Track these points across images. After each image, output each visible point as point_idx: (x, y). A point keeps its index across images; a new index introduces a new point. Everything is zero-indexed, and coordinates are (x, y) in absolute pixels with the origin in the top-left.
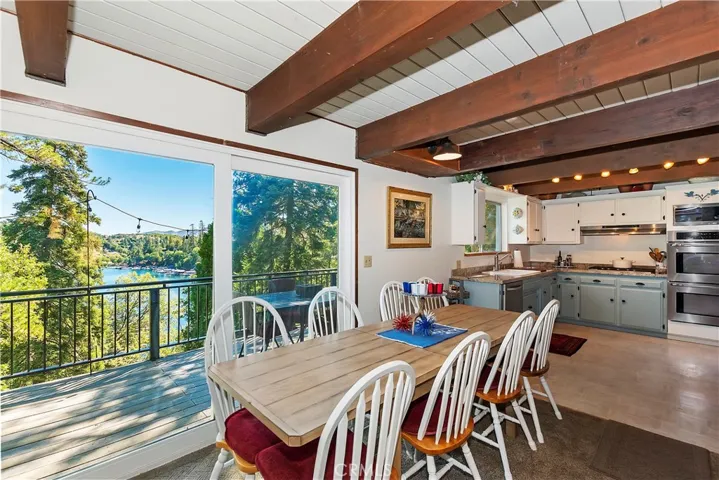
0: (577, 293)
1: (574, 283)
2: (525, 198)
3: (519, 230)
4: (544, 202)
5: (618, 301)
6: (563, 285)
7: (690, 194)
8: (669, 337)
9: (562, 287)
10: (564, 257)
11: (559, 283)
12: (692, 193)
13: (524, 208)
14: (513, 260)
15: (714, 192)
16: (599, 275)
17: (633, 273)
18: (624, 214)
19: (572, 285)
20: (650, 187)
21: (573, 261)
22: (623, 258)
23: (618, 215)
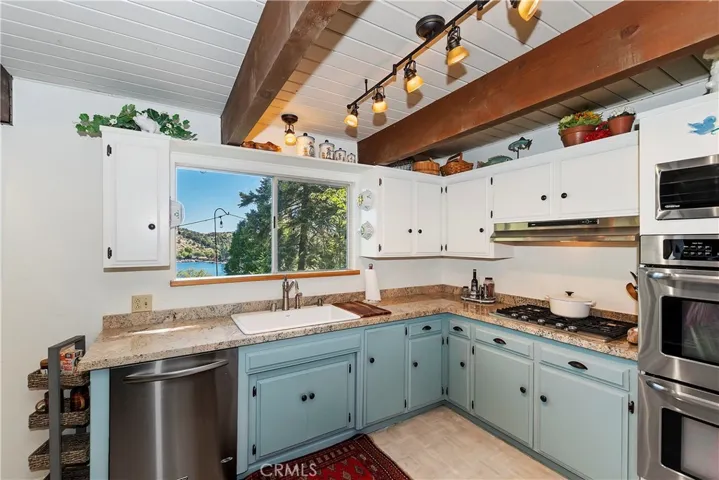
1: (466, 338)
4: (445, 178)
5: (535, 395)
6: (452, 338)
7: (704, 127)
9: (450, 342)
16: (503, 329)
18: (564, 196)
19: (463, 340)
20: (629, 122)
21: (497, 290)
22: (570, 294)
23: (554, 197)
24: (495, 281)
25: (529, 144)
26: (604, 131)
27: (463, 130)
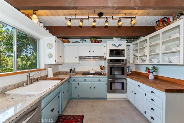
0: (78, 86)
1: (77, 81)
2: (54, 37)
3: (50, 56)
4: (65, 44)
5: (92, 88)
6: (72, 83)
7: (114, 45)
8: (107, 99)
9: (72, 84)
10: (73, 69)
11: (70, 82)
12: (114, 44)
13: (53, 43)
14: (48, 73)
15: (120, 45)
16: (86, 77)
17: (97, 76)
18: (93, 52)
19: (76, 82)
20: (101, 42)
21: (76, 71)
22: (92, 69)
23: (92, 52)
24: (75, 69)
25: (85, 41)
26: (98, 42)
27: (87, 35)
